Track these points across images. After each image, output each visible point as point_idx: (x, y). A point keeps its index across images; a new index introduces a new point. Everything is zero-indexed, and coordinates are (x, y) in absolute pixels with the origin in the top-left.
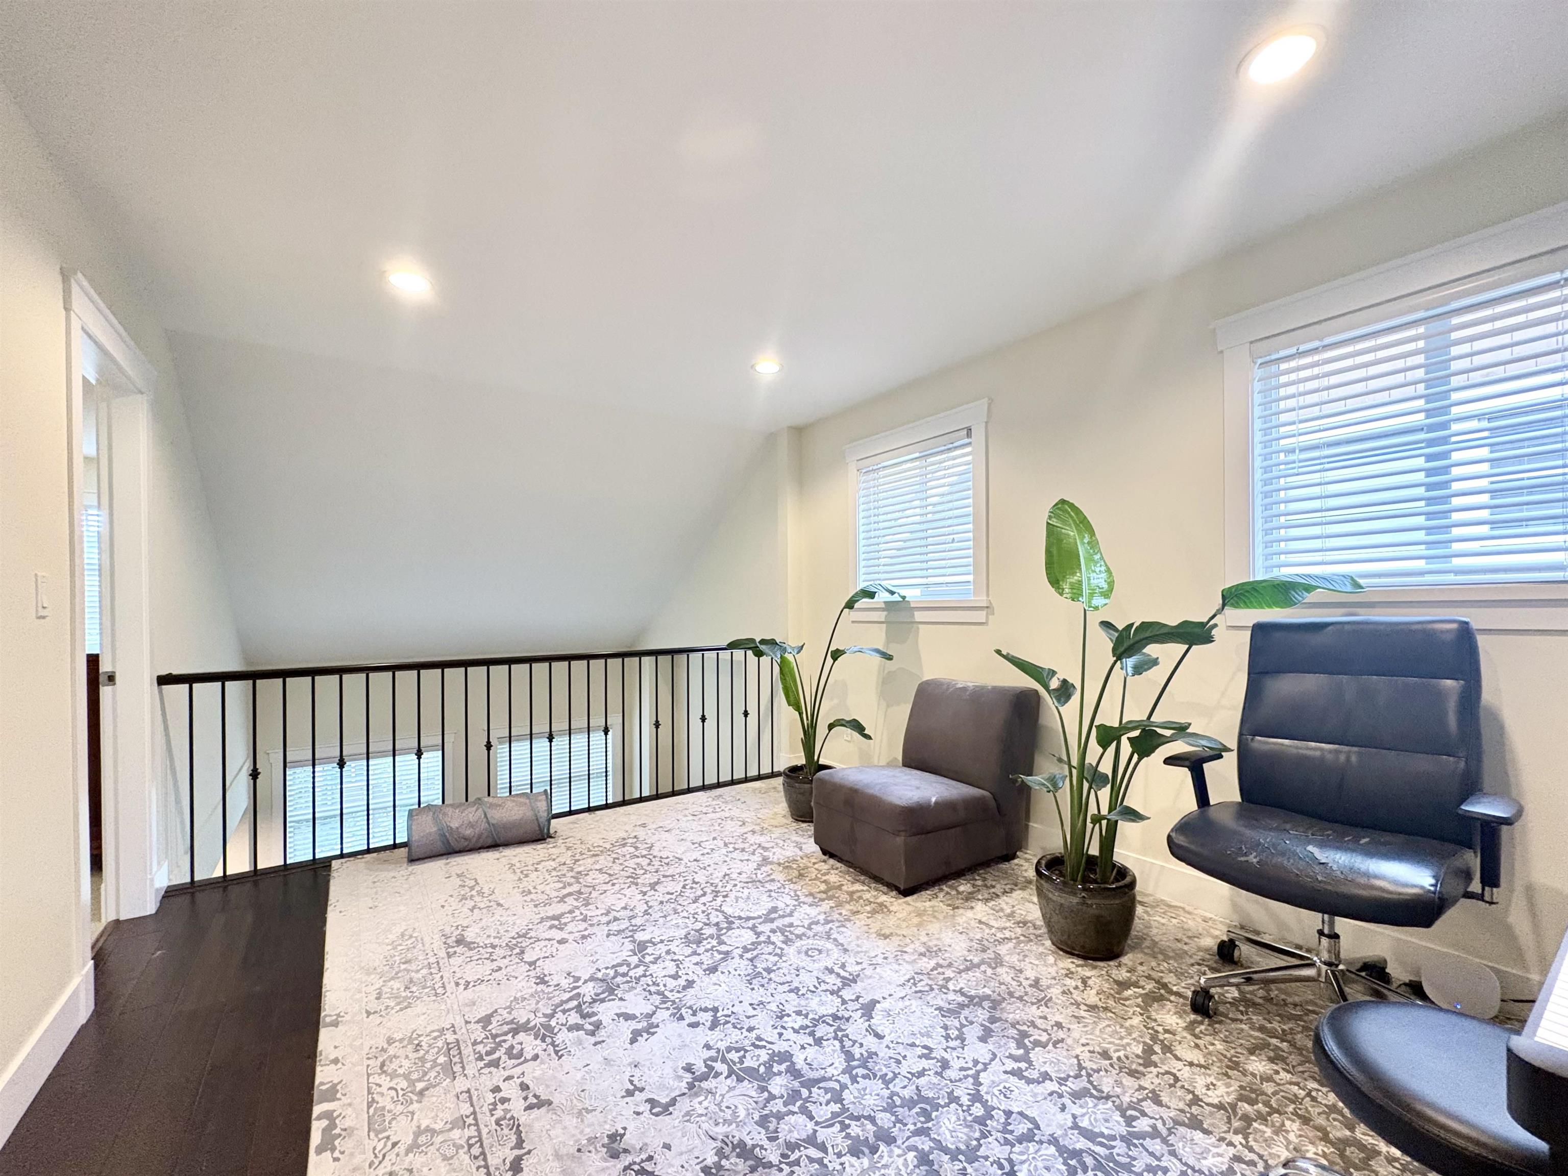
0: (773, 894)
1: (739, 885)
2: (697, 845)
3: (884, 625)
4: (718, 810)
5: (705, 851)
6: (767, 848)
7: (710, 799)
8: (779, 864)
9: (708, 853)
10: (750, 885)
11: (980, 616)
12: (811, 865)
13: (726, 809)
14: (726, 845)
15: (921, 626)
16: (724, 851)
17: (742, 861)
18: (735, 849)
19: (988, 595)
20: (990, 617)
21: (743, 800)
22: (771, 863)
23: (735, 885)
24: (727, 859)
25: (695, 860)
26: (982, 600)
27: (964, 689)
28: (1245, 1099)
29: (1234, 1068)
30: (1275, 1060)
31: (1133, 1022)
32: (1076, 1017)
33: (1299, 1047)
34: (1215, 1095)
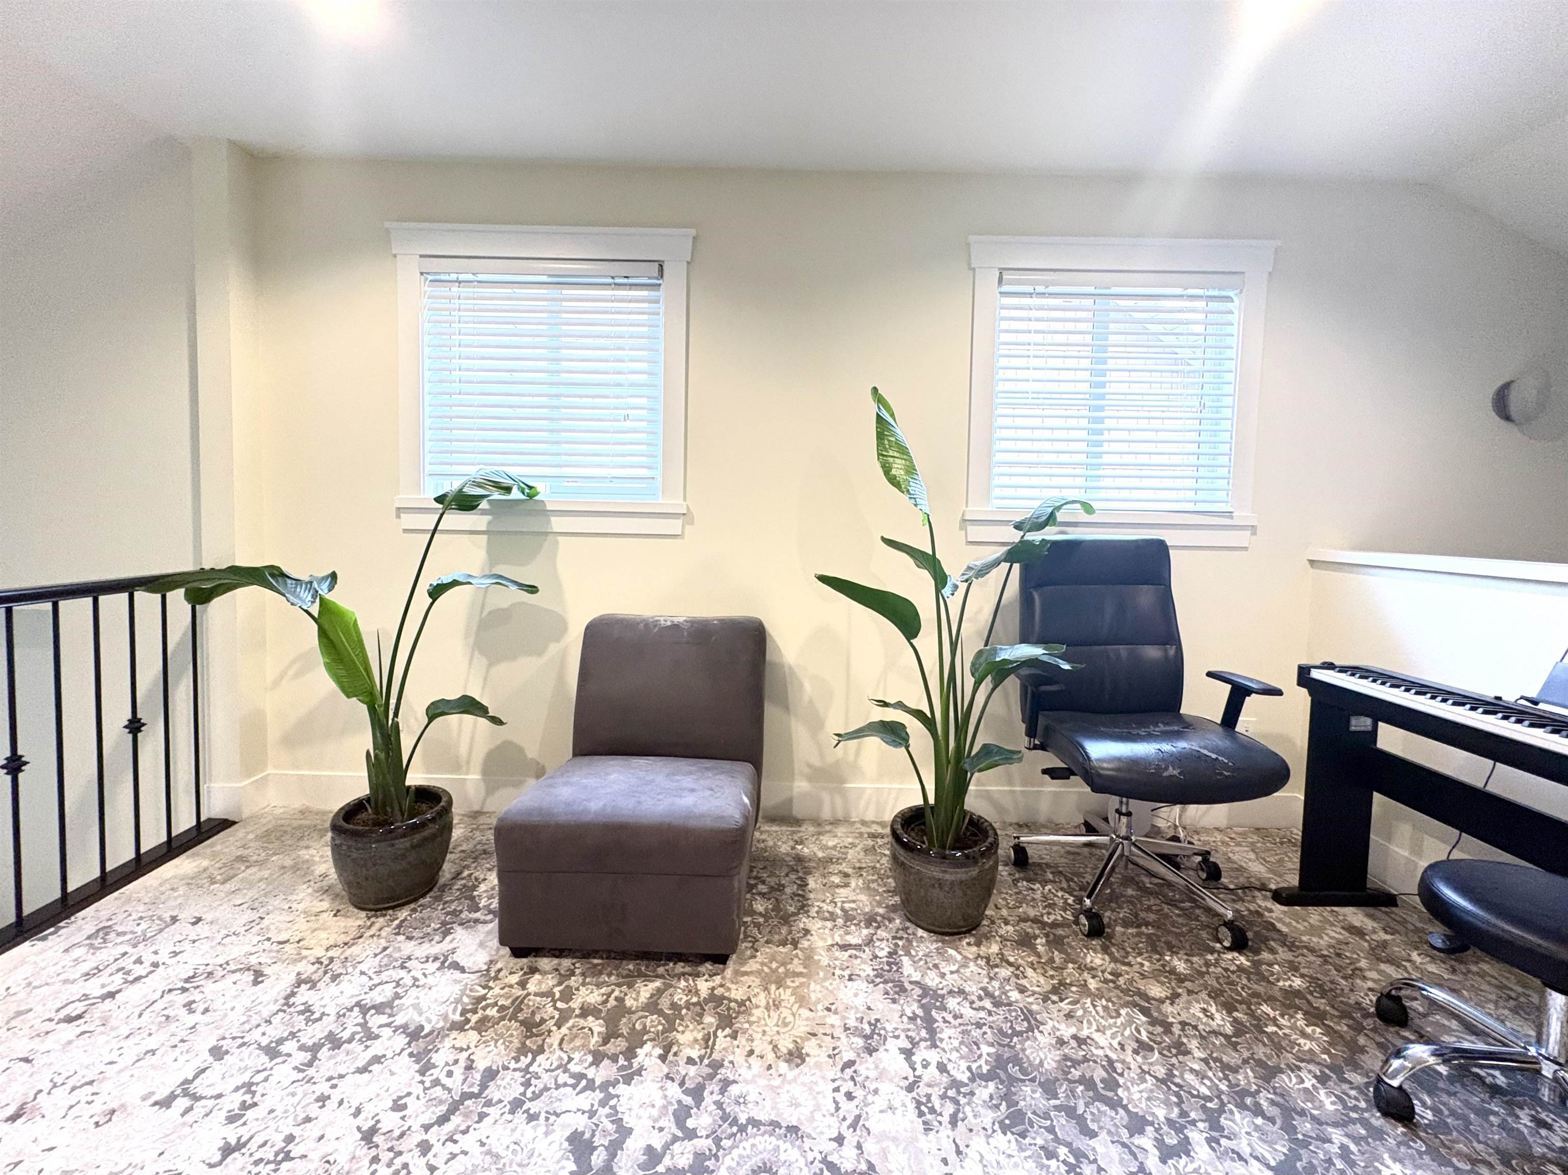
0: (534, 1107)
1: (433, 1136)
2: (182, 1103)
3: (485, 537)
4: (139, 970)
5: (233, 1101)
6: (389, 1004)
7: (78, 952)
8: (460, 1027)
9: (244, 1106)
10: (456, 1120)
11: (674, 526)
12: (520, 992)
13: (163, 957)
14: (272, 1052)
15: (560, 539)
16: (284, 1072)
17: (363, 1070)
18: (314, 1049)
19: (685, 500)
20: (687, 527)
21: (186, 915)
22: (438, 1035)
23: (425, 1148)
24: (323, 1088)
25: (228, 1150)
26: (676, 504)
27: (675, 627)
28: (1229, 1008)
29: (1181, 979)
30: (1173, 949)
31: (1093, 984)
32: (1069, 1016)
33: (1157, 925)
34: (1220, 1020)
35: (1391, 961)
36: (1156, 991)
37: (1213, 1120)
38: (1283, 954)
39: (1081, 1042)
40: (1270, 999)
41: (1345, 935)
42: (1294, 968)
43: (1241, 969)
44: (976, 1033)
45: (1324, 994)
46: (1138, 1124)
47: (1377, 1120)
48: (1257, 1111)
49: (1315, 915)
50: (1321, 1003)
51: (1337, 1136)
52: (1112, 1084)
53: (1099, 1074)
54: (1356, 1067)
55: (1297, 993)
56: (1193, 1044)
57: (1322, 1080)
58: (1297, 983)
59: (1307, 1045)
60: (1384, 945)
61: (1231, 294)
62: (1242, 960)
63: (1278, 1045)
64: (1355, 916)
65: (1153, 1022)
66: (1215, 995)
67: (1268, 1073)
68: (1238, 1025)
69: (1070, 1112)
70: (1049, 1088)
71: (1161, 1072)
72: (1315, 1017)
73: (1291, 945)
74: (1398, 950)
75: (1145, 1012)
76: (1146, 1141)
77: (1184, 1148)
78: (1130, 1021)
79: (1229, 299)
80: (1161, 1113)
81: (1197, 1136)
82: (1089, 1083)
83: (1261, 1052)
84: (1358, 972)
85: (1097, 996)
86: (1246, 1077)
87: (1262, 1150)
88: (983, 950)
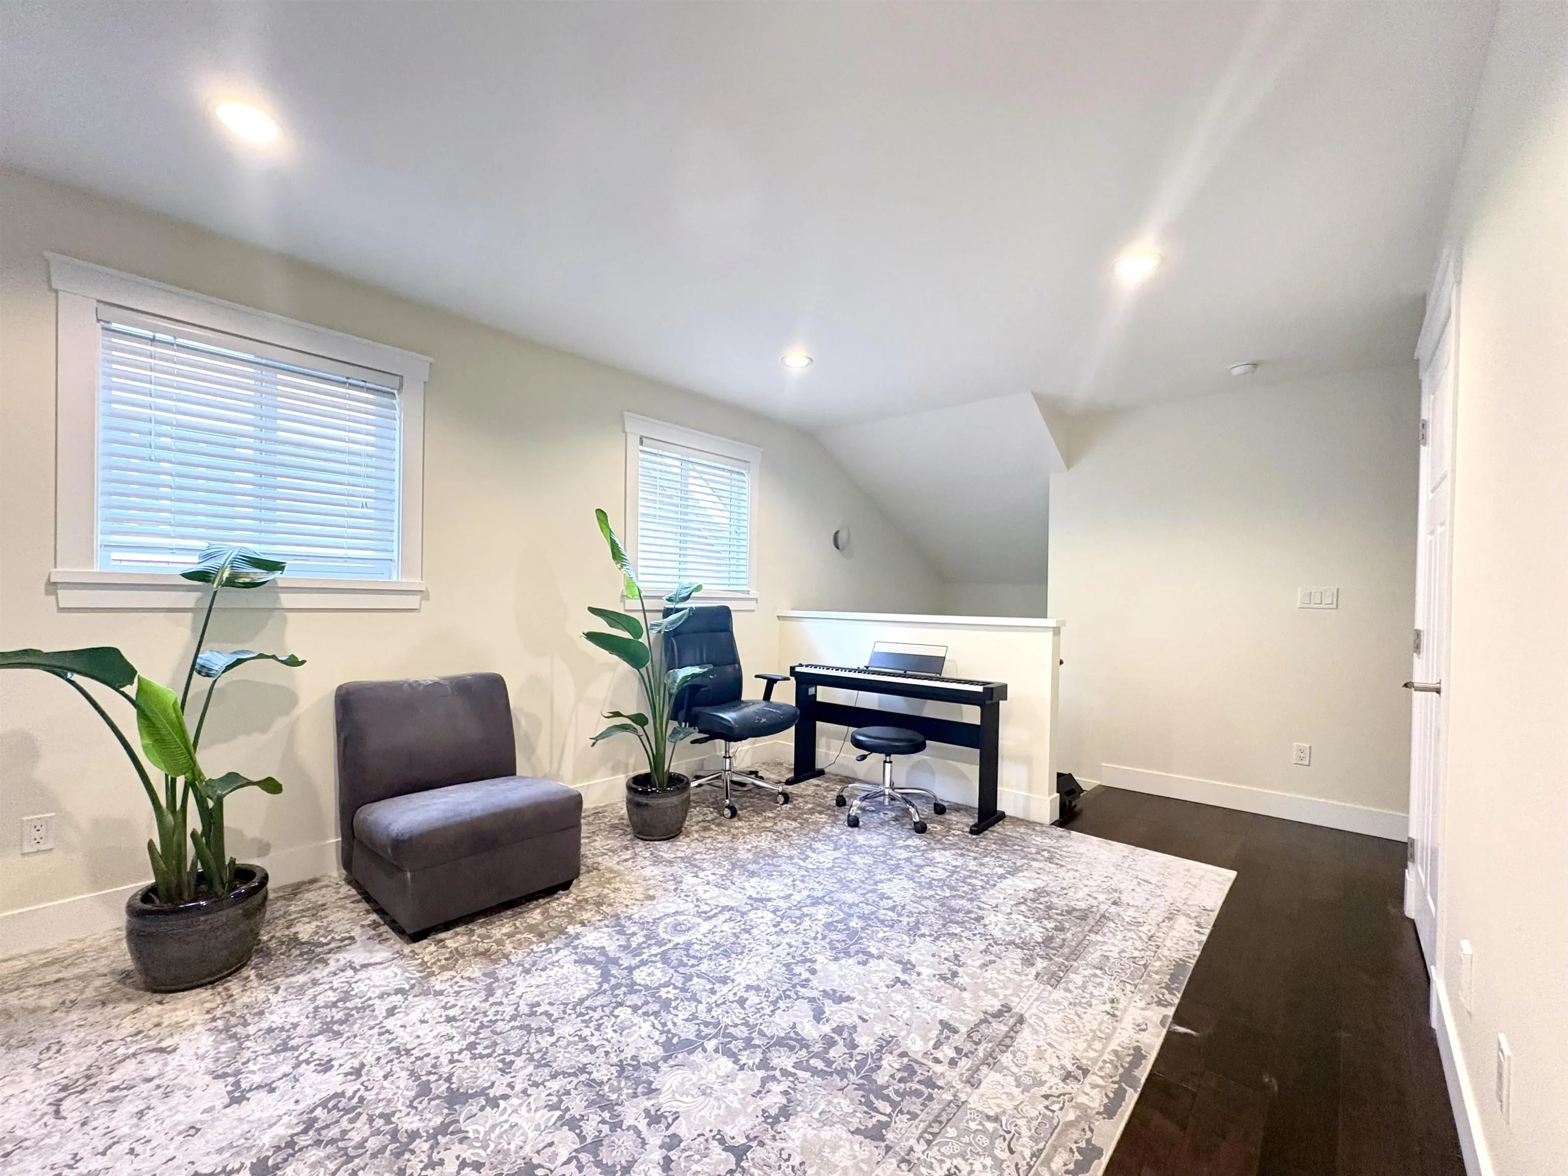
3: (189, 615)
8: (430, 975)
11: (412, 601)
19: (423, 578)
20: (424, 602)
22: (420, 984)
26: (414, 582)
28: (795, 820)
29: (774, 818)
30: (764, 811)
31: (745, 831)
32: (745, 842)
33: (752, 806)
34: (794, 824)
35: (833, 790)
36: (769, 825)
37: (810, 847)
38: (800, 800)
39: (756, 847)
40: (805, 813)
41: (814, 788)
42: (807, 802)
43: (790, 809)
44: (716, 861)
45: (819, 806)
46: (791, 858)
47: (850, 829)
48: (820, 840)
49: (803, 785)
50: (819, 809)
51: (843, 837)
52: (775, 853)
53: (769, 852)
54: (839, 820)
55: (812, 808)
56: (791, 833)
57: (832, 827)
58: (810, 806)
59: (823, 820)
60: (828, 787)
61: (743, 471)
62: (789, 806)
63: (816, 823)
64: (814, 781)
65: (774, 833)
66: (788, 818)
67: (818, 831)
68: (802, 824)
69: (769, 864)
70: (756, 862)
71: (787, 843)
72: (821, 813)
73: (801, 796)
74: (833, 787)
75: (770, 831)
76: (796, 860)
77: (807, 857)
78: (767, 836)
79: (742, 474)
80: (795, 852)
81: (809, 853)
82: (769, 856)
83: (812, 827)
84: (825, 797)
85: (750, 834)
86: (812, 834)
87: (827, 848)
88: (692, 838)
